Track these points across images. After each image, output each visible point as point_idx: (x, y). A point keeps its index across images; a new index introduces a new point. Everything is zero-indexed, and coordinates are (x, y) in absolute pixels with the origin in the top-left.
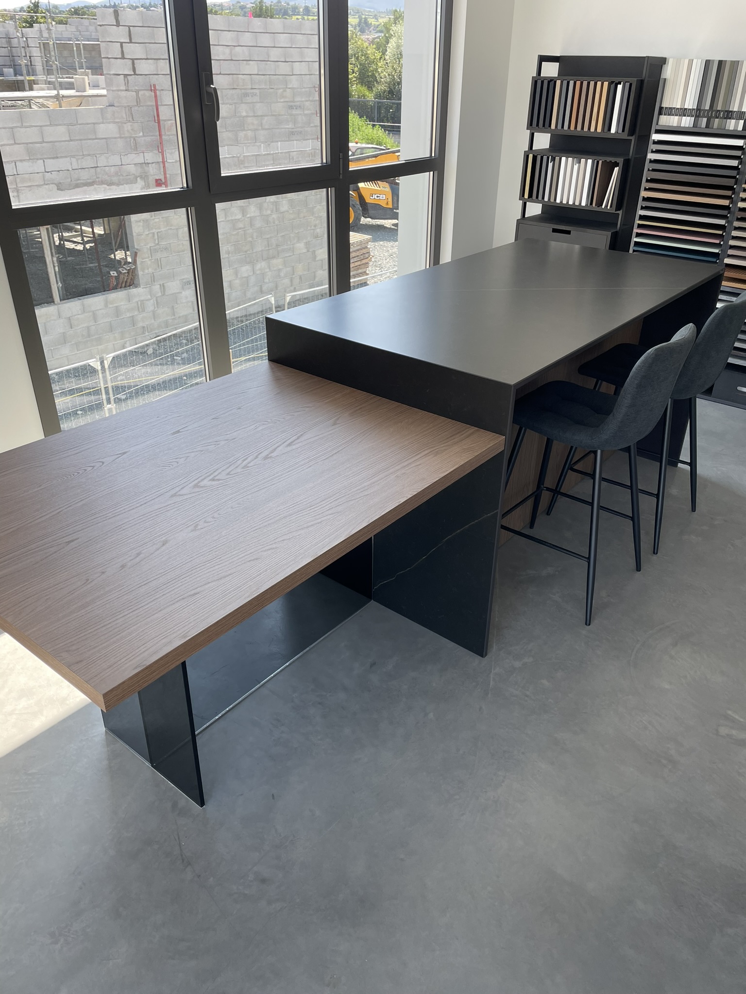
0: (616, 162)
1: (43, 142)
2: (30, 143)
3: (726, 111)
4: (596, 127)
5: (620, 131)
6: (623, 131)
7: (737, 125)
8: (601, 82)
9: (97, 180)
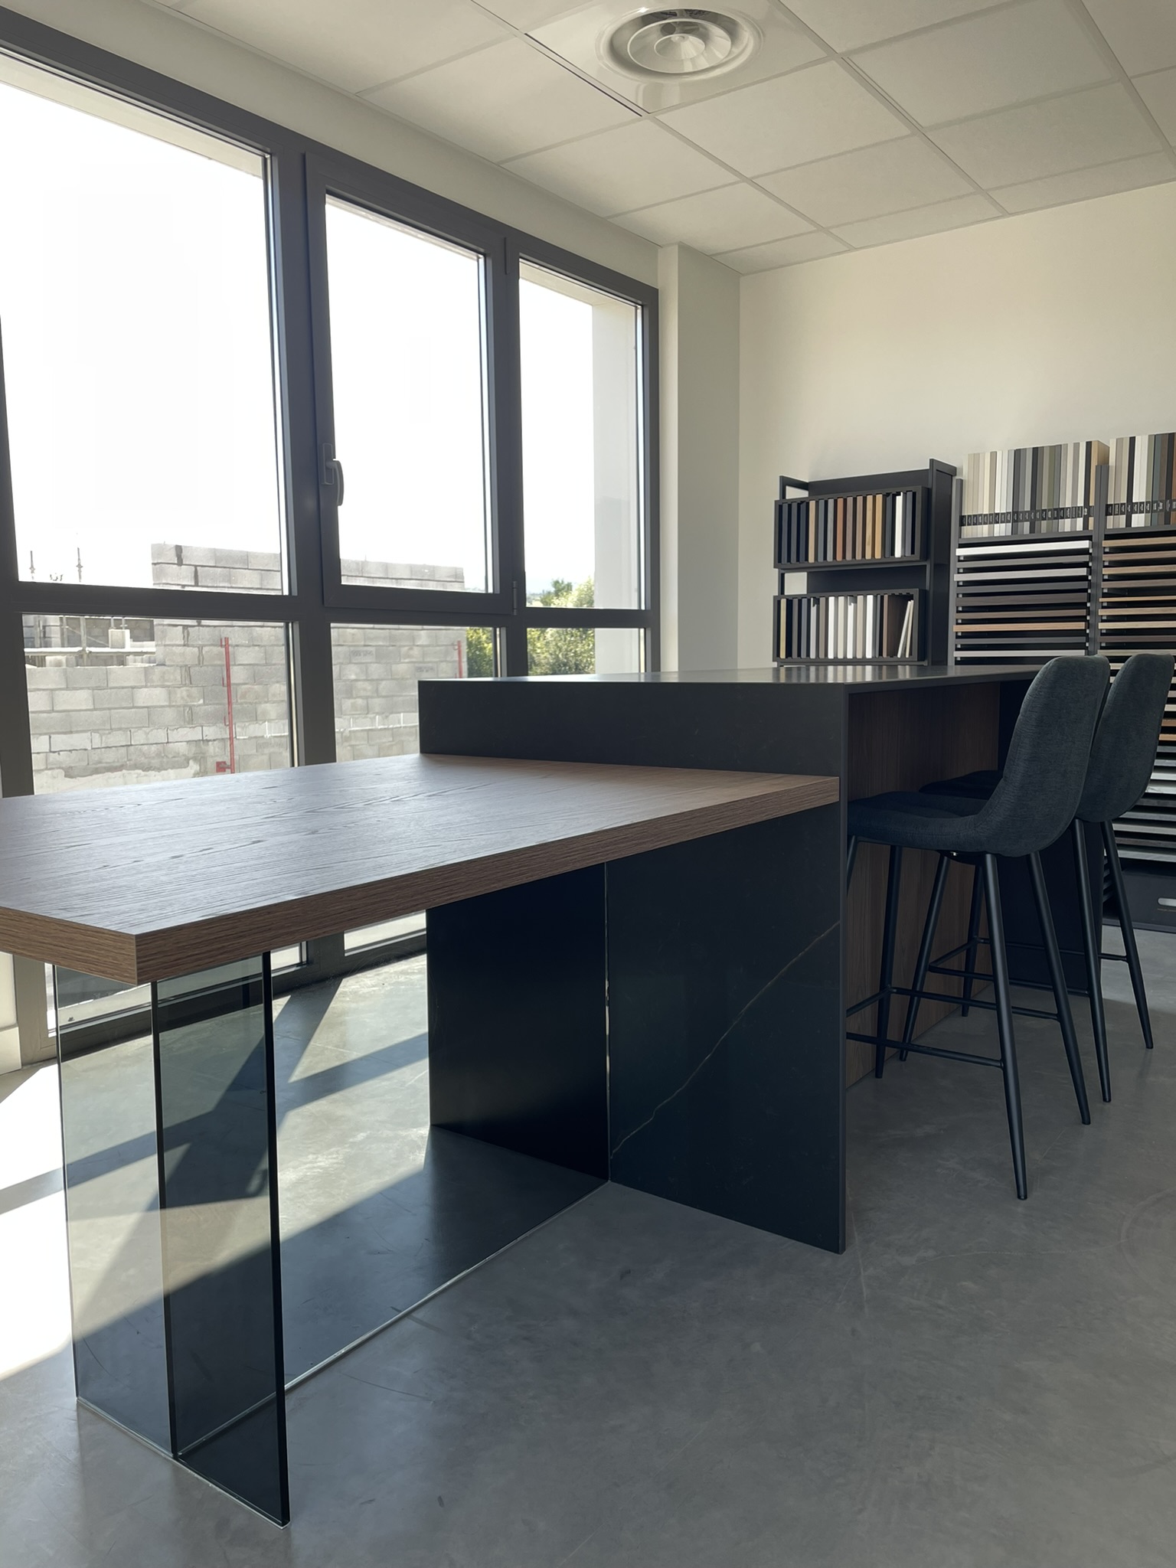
0: (908, 594)
3: (1055, 509)
4: (874, 552)
5: (908, 553)
6: (913, 552)
7: (1074, 525)
8: (871, 496)
9: (128, 762)
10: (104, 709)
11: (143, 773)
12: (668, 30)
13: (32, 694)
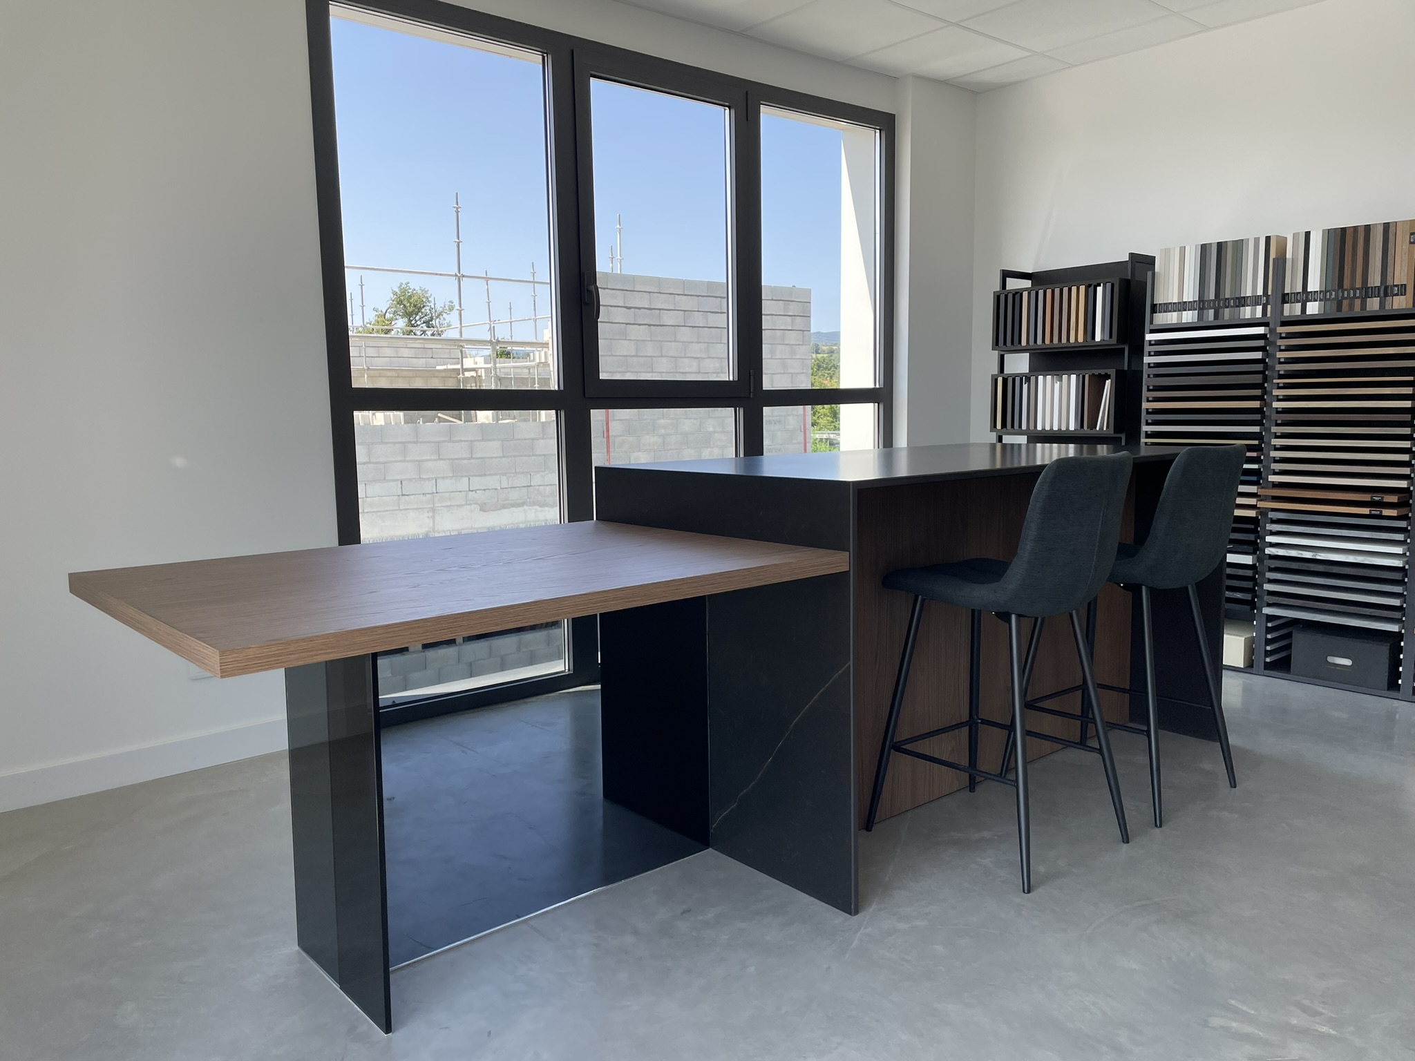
0: (1106, 374)
1: (472, 458)
2: (456, 459)
3: (1237, 298)
4: (1077, 336)
5: (1107, 337)
6: (1111, 337)
7: (1253, 312)
8: (1077, 287)
9: (528, 500)
10: (511, 456)
13: (457, 444)
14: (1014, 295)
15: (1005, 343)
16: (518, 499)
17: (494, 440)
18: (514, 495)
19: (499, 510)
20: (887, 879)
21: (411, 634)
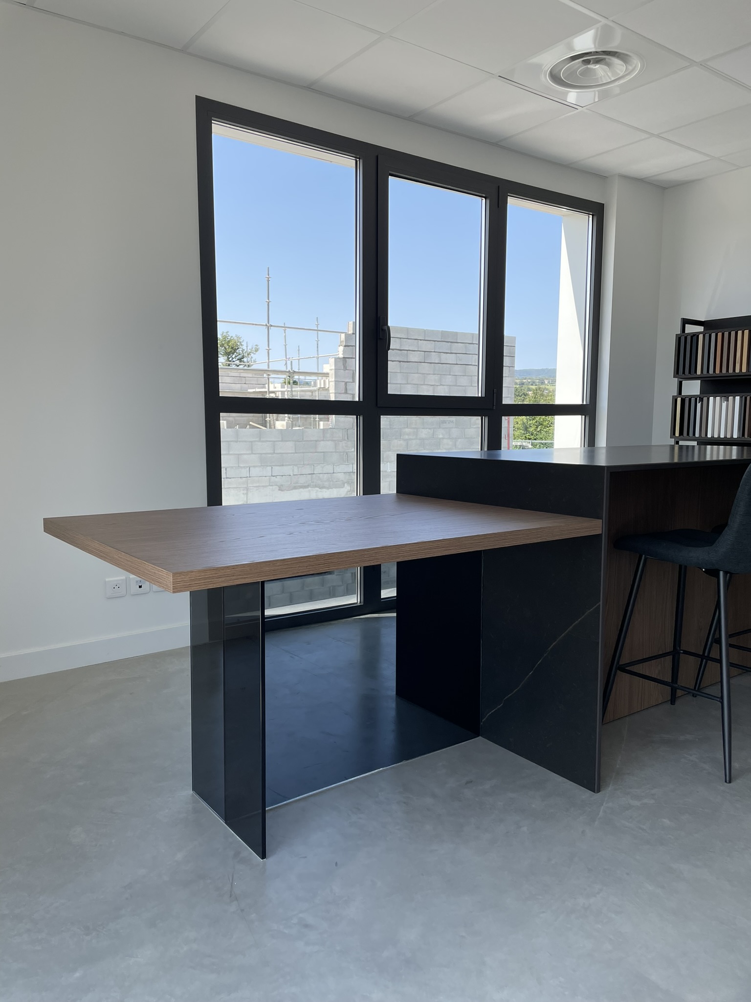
1: (274, 453)
2: (264, 454)
4: (741, 368)
8: (742, 331)
9: (312, 484)
10: (301, 453)
11: (320, 490)
12: (587, 62)
13: (264, 443)
14: (692, 337)
15: (684, 373)
16: (304, 483)
17: (290, 441)
18: (302, 480)
19: (292, 490)
20: (618, 766)
21: (299, 567)
